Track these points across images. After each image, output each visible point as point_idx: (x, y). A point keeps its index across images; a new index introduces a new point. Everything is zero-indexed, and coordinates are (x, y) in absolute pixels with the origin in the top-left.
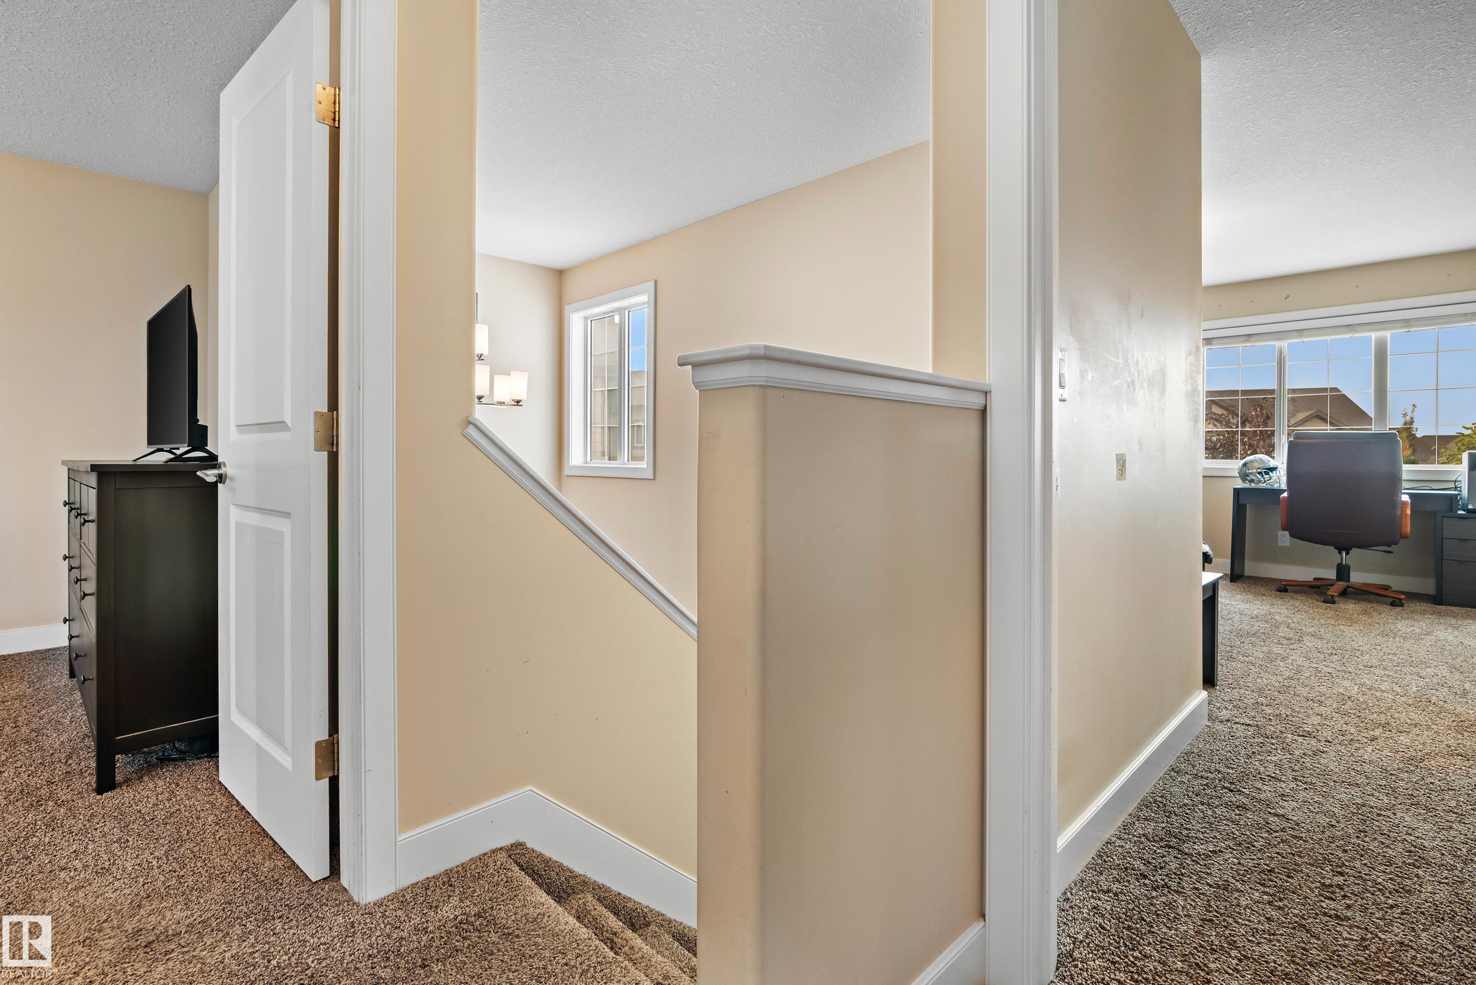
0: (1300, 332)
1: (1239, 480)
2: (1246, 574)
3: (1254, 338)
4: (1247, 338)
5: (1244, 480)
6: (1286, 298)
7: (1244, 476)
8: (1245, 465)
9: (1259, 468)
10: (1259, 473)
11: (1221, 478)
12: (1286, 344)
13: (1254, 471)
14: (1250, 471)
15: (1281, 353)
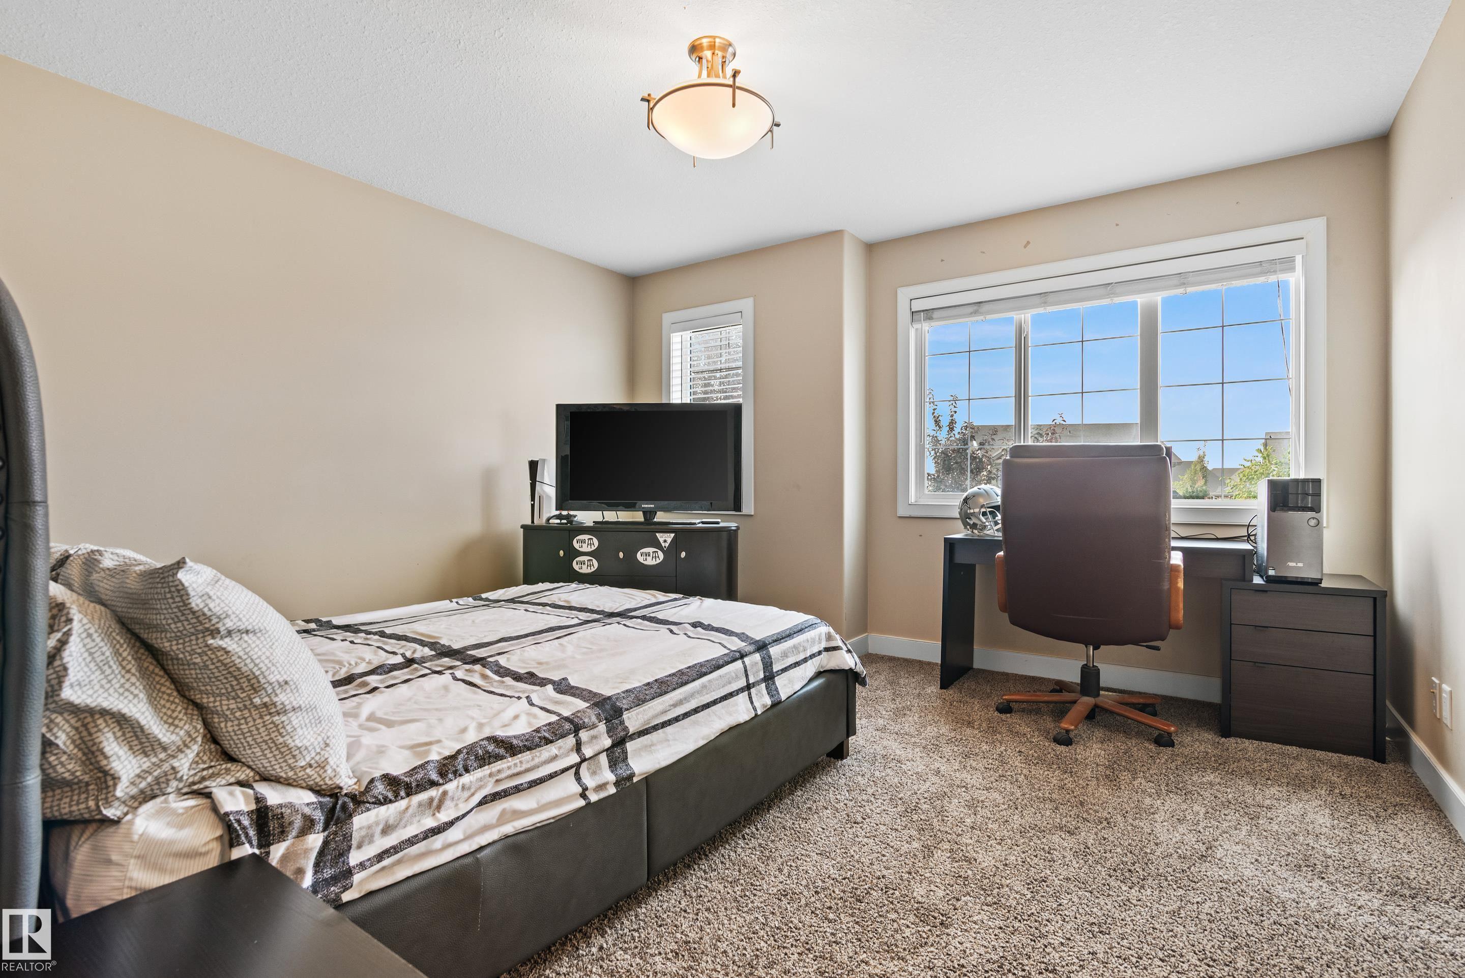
0: (1044, 297)
1: (959, 524)
2: (976, 665)
3: (985, 307)
4: (975, 308)
5: (966, 524)
6: (1025, 247)
7: (965, 517)
8: (966, 500)
9: (982, 506)
10: (984, 514)
11: (938, 520)
12: (1029, 316)
13: (977, 510)
14: (972, 511)
15: (1020, 331)
